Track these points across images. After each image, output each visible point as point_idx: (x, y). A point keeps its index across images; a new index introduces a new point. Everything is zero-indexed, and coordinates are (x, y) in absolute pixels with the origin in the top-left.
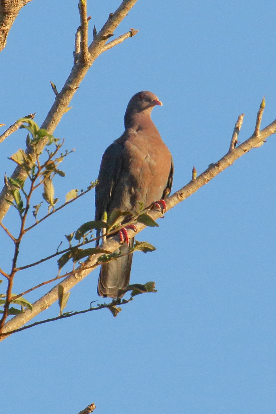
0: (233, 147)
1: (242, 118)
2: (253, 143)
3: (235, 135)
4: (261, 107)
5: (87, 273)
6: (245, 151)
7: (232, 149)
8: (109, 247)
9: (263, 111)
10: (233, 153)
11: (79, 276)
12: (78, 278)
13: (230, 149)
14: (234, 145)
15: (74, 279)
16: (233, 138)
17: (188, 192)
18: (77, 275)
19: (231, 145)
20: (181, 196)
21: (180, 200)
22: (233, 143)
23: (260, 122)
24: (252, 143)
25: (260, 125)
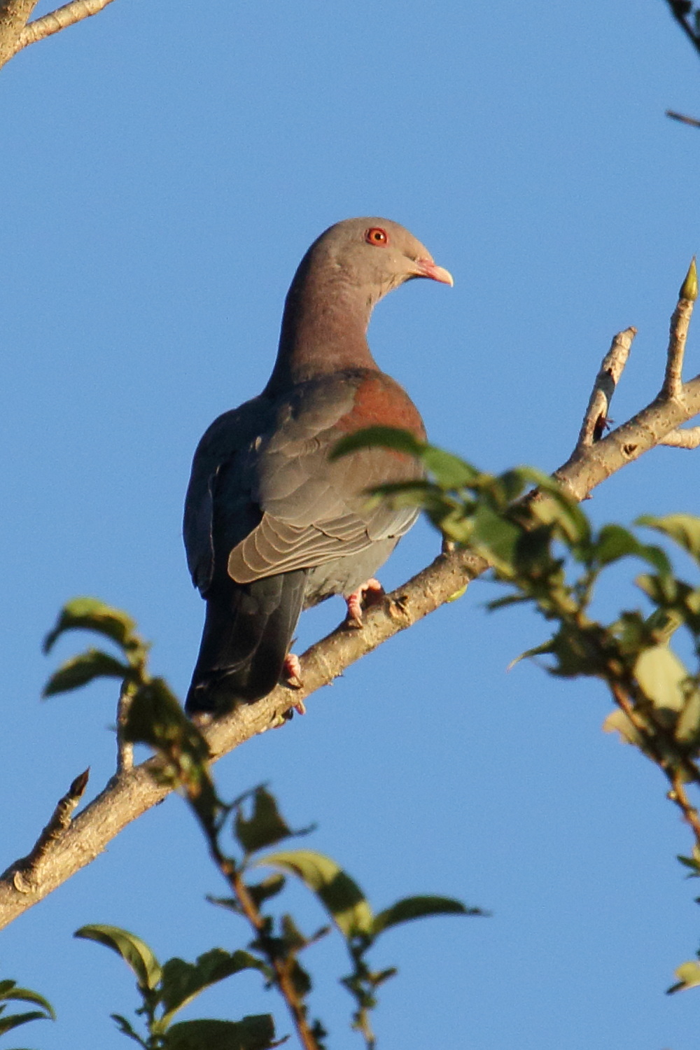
0: (589, 440)
1: (626, 341)
2: (657, 423)
3: (599, 400)
4: (684, 294)
5: (57, 875)
6: (630, 450)
7: (585, 447)
8: (140, 784)
9: (691, 307)
10: (588, 458)
11: (29, 882)
12: (25, 891)
13: (580, 445)
14: (591, 432)
15: (10, 895)
16: (589, 409)
17: (425, 596)
18: (20, 881)
19: (583, 433)
20: (402, 609)
21: (396, 622)
22: (590, 424)
23: (682, 348)
24: (655, 424)
25: (680, 358)
